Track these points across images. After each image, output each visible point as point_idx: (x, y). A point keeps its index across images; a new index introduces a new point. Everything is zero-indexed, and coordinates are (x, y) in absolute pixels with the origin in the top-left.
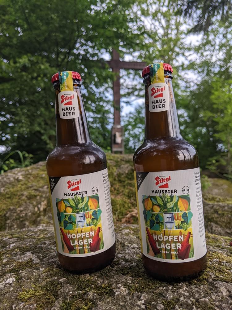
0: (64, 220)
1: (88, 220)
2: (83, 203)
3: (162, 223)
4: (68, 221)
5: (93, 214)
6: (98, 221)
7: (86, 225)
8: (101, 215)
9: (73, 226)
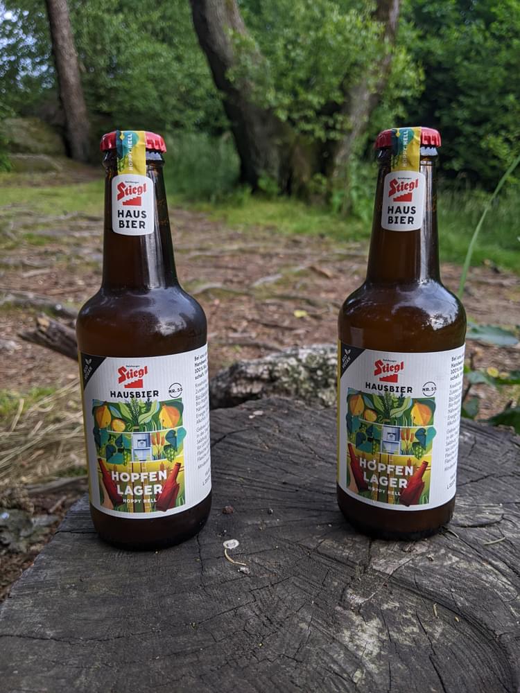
0: (107, 443)
1: (155, 449)
2: (150, 413)
3: (378, 441)
4: (116, 446)
5: (167, 438)
6: (177, 451)
7: (151, 457)
8: (184, 440)
9: (125, 457)
